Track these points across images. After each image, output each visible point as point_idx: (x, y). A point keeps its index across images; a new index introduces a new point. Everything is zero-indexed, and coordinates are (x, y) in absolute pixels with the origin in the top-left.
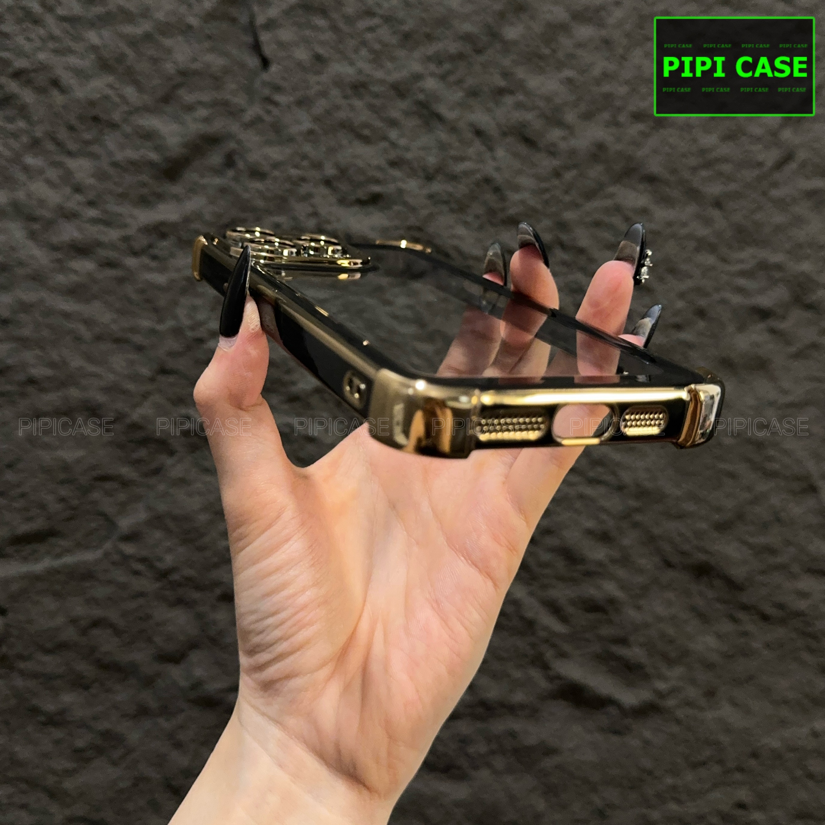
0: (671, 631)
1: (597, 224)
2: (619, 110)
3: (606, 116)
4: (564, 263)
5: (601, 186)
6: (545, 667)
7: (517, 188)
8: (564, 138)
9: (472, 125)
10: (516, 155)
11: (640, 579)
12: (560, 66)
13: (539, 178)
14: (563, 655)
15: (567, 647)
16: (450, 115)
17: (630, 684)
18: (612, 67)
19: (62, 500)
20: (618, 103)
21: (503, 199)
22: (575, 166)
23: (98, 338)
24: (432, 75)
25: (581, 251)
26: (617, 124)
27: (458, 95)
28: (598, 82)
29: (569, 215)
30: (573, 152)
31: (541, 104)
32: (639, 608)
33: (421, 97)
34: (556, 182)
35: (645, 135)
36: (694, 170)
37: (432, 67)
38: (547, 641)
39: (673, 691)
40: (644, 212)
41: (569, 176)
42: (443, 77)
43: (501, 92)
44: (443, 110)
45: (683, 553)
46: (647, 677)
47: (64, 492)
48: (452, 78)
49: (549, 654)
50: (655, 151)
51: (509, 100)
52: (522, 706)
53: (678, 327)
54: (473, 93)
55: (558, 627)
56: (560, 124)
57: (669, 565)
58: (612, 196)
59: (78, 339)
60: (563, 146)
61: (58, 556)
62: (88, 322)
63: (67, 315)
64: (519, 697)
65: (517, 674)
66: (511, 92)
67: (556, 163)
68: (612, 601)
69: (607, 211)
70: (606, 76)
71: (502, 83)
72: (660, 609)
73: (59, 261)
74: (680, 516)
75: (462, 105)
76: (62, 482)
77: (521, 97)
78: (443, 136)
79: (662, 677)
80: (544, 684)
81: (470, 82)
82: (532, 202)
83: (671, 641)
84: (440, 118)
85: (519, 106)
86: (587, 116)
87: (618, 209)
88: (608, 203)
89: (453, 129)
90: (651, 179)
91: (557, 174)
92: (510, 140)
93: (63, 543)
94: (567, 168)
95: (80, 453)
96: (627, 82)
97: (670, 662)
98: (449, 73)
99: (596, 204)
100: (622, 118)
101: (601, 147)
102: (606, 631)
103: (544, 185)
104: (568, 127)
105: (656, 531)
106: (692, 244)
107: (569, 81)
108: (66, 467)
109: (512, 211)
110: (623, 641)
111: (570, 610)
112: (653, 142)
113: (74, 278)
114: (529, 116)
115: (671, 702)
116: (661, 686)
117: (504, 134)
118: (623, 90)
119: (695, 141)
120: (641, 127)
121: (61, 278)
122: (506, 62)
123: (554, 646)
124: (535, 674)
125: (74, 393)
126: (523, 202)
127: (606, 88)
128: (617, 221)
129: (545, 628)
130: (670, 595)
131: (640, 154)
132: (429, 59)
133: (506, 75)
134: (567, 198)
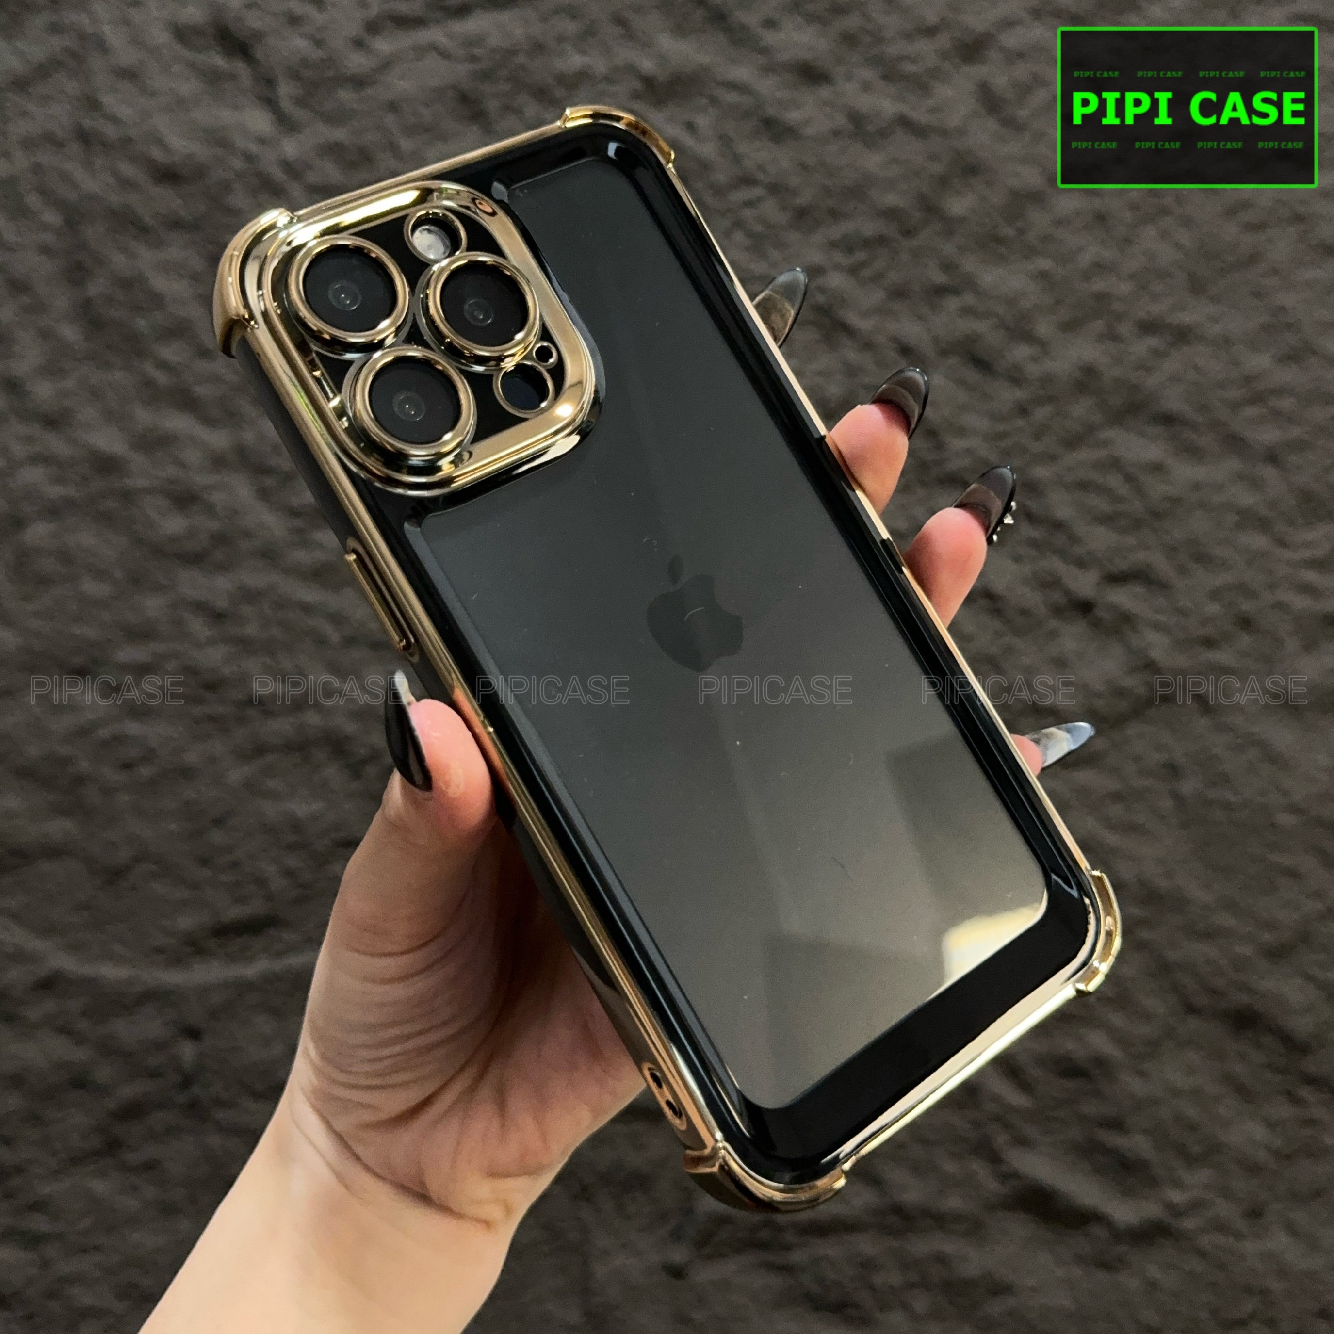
0: (1191, 1111)
1: (1084, 486)
2: (1119, 317)
3: (1098, 325)
4: (1033, 543)
5: (1091, 429)
6: (994, 1158)
7: (962, 432)
8: (1034, 359)
9: (895, 340)
10: (961, 383)
11: (1144, 1030)
12: (1030, 253)
13: (995, 417)
14: (1022, 1142)
15: (1030, 1130)
16: (863, 325)
17: (1127, 1192)
18: (1108, 254)
19: (289, 873)
20: (1117, 306)
21: (940, 446)
22: (1051, 399)
23: (350, 641)
24: (838, 267)
25: (1058, 526)
26: (1115, 338)
27: (876, 296)
28: (1087, 276)
29: (1041, 472)
30: (1047, 380)
31: (1001, 310)
32: (1142, 1074)
33: (821, 299)
34: (1020, 423)
35: (1157, 353)
36: (1235, 406)
37: (839, 257)
38: (997, 1119)
39: (1196, 1205)
40: (1157, 468)
41: (1041, 413)
42: (853, 271)
43: (940, 291)
44: (852, 318)
45: (1213, 992)
46: (1153, 1182)
47: (293, 861)
48: (866, 273)
49: (1001, 1139)
50: (1175, 379)
51: (952, 303)
52: (958, 1218)
53: (1209, 643)
54: (899, 293)
55: (1016, 1098)
56: (1029, 337)
57: (1191, 1009)
58: (1106, 444)
59: (321, 642)
60: (1033, 370)
61: (280, 954)
62: (337, 619)
63: (307, 609)
64: (954, 1203)
65: (950, 1167)
66: (954, 291)
67: (1019, 394)
68: (1101, 1062)
69: (1099, 466)
70: (1099, 268)
71: (940, 278)
72: (1176, 1077)
73: (300, 531)
74: (1209, 935)
75: (881, 311)
76: (291, 848)
77: (969, 299)
78: (852, 354)
79: (1178, 1184)
80: (992, 1186)
81: (894, 276)
82: (985, 451)
83: (1193, 1128)
84: (847, 329)
85: (967, 311)
86: (1070, 326)
87: (1115, 464)
88: (1100, 454)
89: (868, 346)
90: (1168, 420)
91: (1023, 410)
92: (953, 360)
93: (288, 936)
94: (1039, 401)
95: (317, 806)
96: (1132, 277)
97: (1192, 1161)
98: (863, 265)
99: (1084, 454)
100: (1125, 329)
101: (1090, 371)
102: (1090, 1108)
103: (1001, 427)
104: (1042, 344)
105: (1173, 956)
106: (1231, 518)
107: (1043, 276)
108: (296, 826)
109: (955, 465)
110: (1117, 1125)
111: (1036, 1072)
112: (1172, 364)
113: (319, 556)
114: (981, 327)
115: (1189, 1224)
116: (1176, 1196)
117: (944, 353)
118: (1124, 288)
119: (1236, 363)
120: (1153, 341)
121: (302, 556)
122: (948, 249)
123: (1007, 1126)
124: (979, 1168)
125: (312, 719)
126: (969, 451)
127: (1099, 285)
128: (1114, 481)
129: (996, 1099)
130: (1192, 1056)
131: (1152, 381)
132: (833, 245)
133: (948, 267)
134: (1038, 447)
